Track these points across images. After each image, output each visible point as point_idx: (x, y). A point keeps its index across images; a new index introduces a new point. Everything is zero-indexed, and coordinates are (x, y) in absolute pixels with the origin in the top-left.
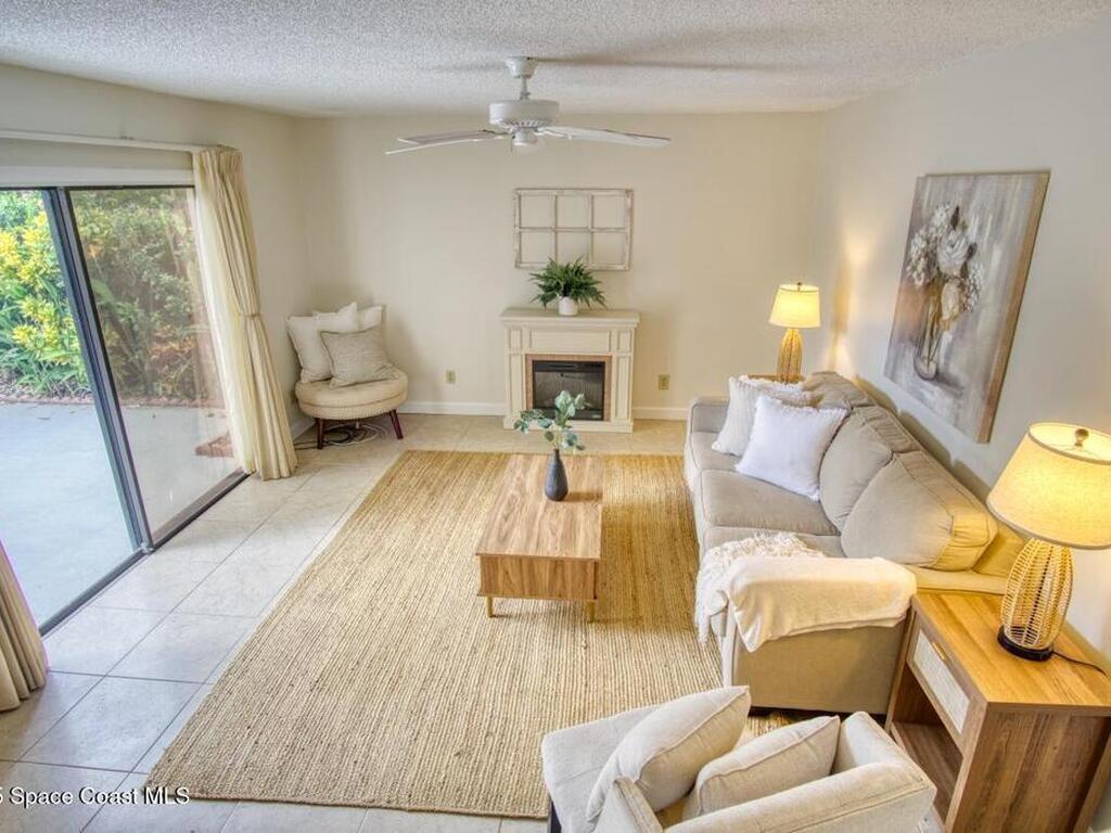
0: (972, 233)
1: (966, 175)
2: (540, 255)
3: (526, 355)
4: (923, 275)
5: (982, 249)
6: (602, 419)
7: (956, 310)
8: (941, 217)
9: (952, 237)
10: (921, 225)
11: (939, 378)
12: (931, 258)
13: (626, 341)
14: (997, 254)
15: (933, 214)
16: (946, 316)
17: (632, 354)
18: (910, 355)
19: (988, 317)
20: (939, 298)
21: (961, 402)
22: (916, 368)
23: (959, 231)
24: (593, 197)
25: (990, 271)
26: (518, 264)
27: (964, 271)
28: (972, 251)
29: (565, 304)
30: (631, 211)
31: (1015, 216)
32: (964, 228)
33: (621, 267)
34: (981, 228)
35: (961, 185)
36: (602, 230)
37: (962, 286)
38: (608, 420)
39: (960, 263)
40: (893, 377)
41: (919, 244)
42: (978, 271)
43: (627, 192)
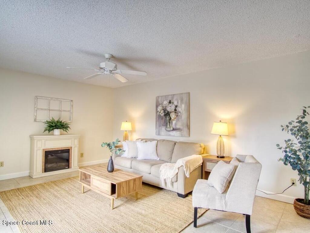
0: (176, 103)
1: (171, 95)
2: (45, 117)
3: (43, 149)
4: (163, 113)
5: (179, 105)
6: (69, 168)
7: (175, 117)
8: (166, 103)
9: (170, 105)
10: (160, 104)
11: (174, 130)
12: (165, 110)
13: (76, 142)
14: (183, 106)
15: (163, 102)
16: (172, 118)
17: (78, 146)
18: (163, 128)
19: (184, 116)
20: (169, 116)
21: (182, 132)
22: (166, 130)
23: (172, 104)
24: (61, 101)
25: (182, 108)
26: (35, 120)
27: (175, 110)
28: (176, 106)
29: (57, 132)
30: (72, 106)
31: (185, 99)
32: (173, 103)
33: (70, 121)
34: (178, 103)
35: (170, 97)
36: (64, 111)
37: (176, 112)
38: (71, 168)
39: (174, 109)
40: (159, 134)
41: (160, 108)
42: (179, 109)
43: (72, 101)
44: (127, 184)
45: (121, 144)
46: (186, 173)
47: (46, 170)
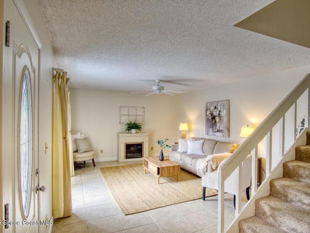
0: (219, 109)
1: (216, 102)
2: (126, 120)
3: (125, 143)
4: (211, 117)
5: (222, 110)
6: (142, 157)
7: (219, 120)
8: (212, 108)
9: (215, 110)
10: (208, 110)
11: (218, 131)
12: (212, 114)
13: (147, 138)
14: (225, 111)
15: (210, 108)
16: (217, 121)
17: (148, 141)
18: (211, 130)
19: (225, 120)
20: (215, 119)
21: (224, 133)
22: (212, 131)
23: (216, 109)
24: (137, 108)
25: (224, 113)
26: (120, 123)
27: (219, 114)
28: (220, 111)
29: (133, 131)
30: (144, 111)
31: (226, 105)
32: (217, 108)
33: (143, 123)
34: (221, 108)
35: (215, 103)
36: (139, 115)
37: (219, 117)
38: (143, 157)
39: (218, 113)
40: (208, 135)
41: (208, 113)
42: (222, 114)
43: (144, 108)
44: (168, 169)
45: (177, 142)
46: (213, 165)
47: (127, 157)
